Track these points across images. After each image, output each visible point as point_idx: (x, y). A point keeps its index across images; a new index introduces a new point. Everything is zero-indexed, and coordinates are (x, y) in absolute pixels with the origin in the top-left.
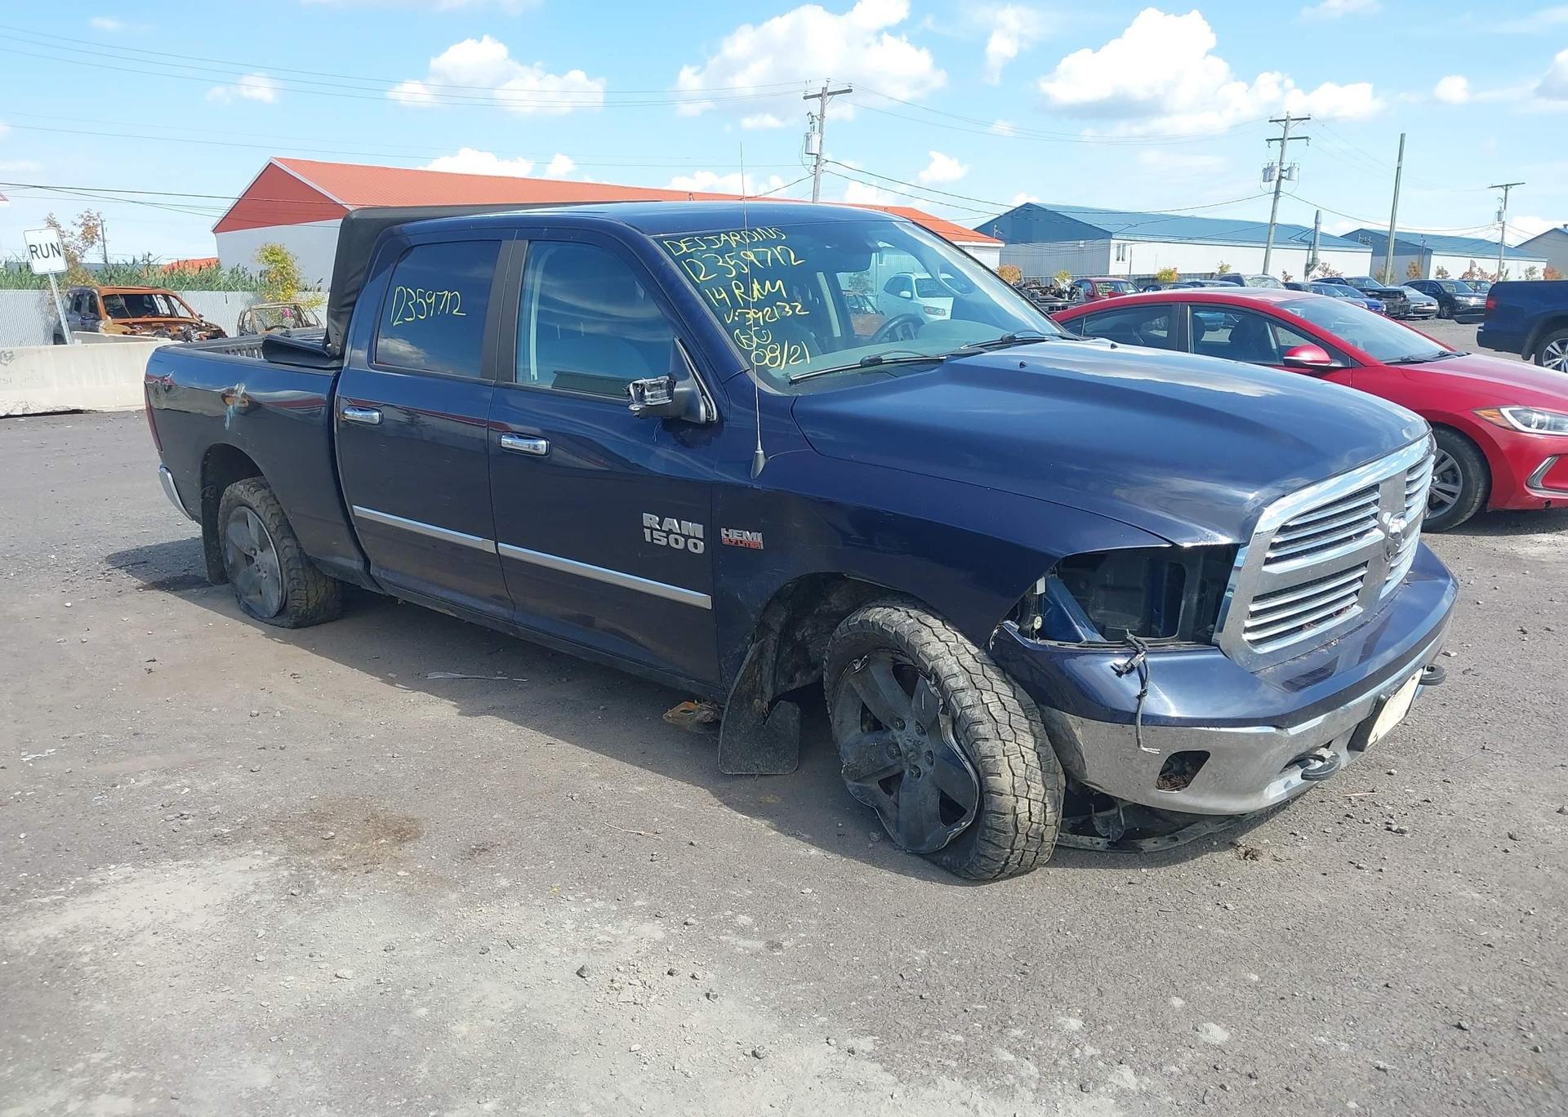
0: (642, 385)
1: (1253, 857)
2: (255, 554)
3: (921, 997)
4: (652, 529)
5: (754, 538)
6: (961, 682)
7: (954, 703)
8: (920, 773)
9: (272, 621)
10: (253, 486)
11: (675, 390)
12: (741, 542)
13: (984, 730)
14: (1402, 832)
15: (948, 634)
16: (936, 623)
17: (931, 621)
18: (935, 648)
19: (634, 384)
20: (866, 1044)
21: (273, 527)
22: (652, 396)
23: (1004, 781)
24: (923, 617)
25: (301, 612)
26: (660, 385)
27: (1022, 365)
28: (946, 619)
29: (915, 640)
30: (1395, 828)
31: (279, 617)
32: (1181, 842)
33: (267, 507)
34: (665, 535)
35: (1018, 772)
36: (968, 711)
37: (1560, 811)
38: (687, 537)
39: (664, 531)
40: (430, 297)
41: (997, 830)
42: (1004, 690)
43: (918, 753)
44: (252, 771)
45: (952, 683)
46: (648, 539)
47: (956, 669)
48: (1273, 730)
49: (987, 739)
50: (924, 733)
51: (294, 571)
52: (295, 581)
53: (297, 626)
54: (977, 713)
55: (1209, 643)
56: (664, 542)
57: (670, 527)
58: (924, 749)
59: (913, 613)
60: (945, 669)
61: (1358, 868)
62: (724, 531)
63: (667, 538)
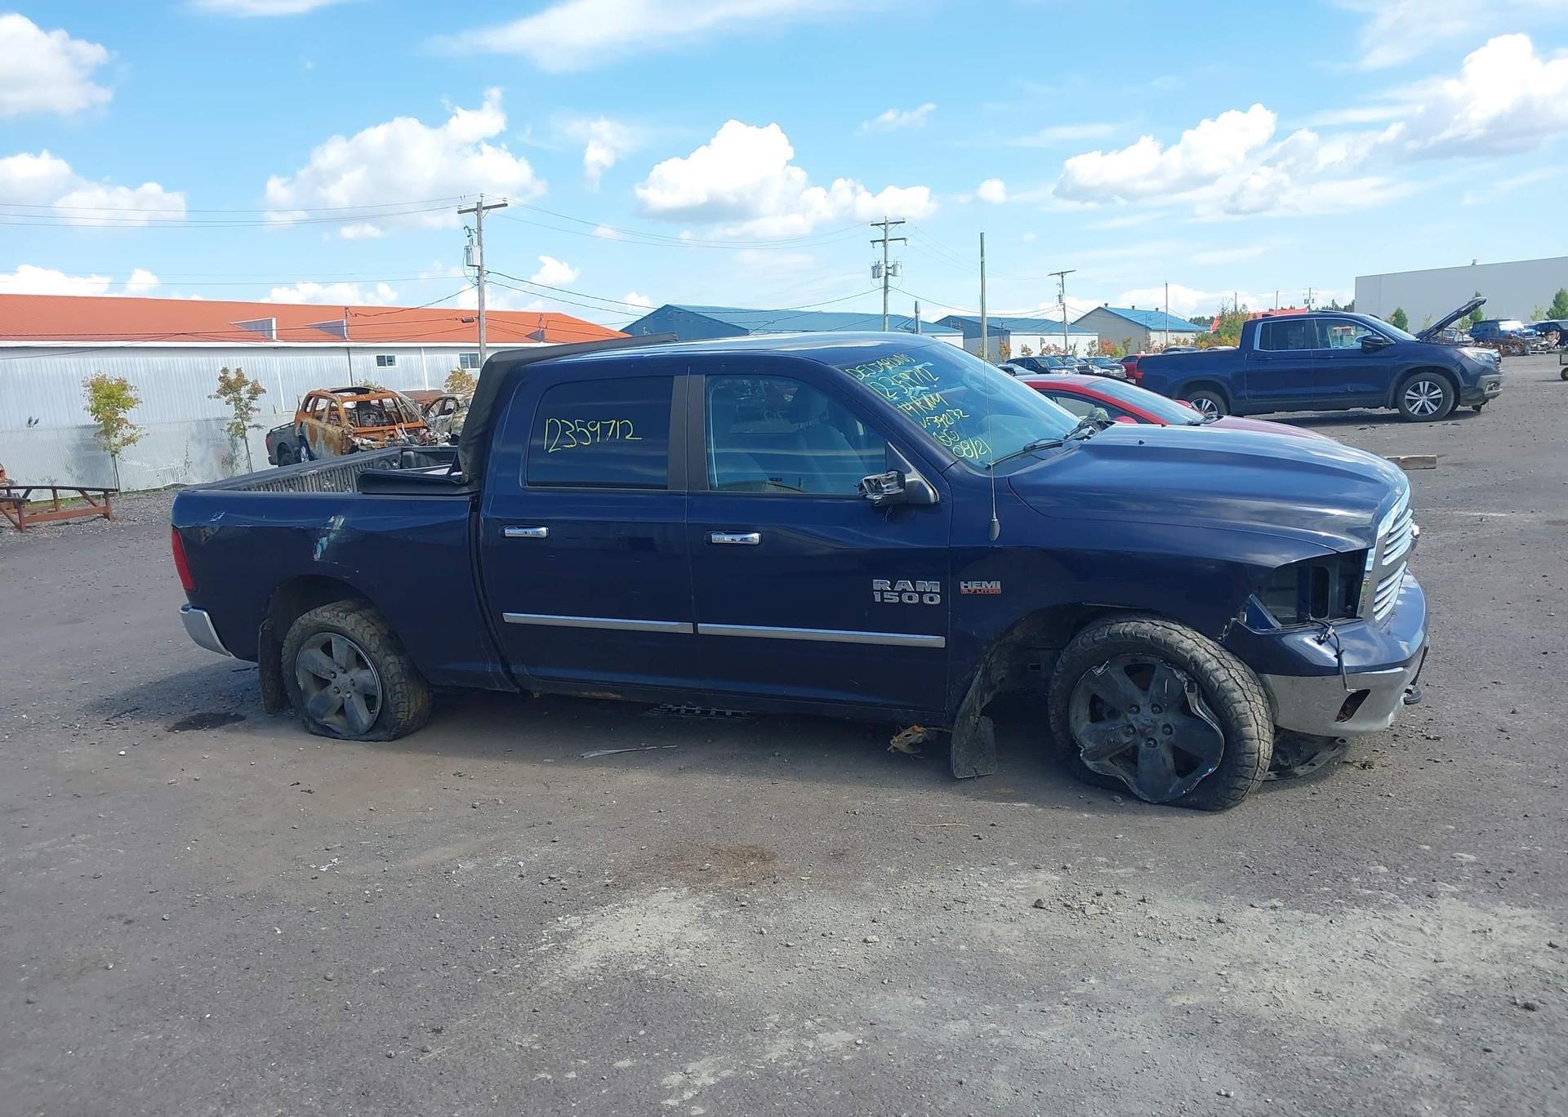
0: (875, 480)
1: (1370, 767)
2: (335, 677)
3: (1275, 874)
4: (882, 591)
5: (995, 586)
6: (1214, 664)
7: (1213, 680)
8: (1156, 741)
9: (365, 737)
10: (341, 612)
11: (907, 481)
12: (980, 590)
13: (1237, 695)
14: (1438, 739)
15: (1189, 633)
16: (1179, 627)
17: (1173, 626)
18: (1188, 644)
19: (865, 480)
20: (1275, 902)
21: (373, 647)
22: (888, 487)
23: (1252, 730)
24: (1166, 624)
25: (402, 724)
26: (891, 479)
27: (1141, 442)
28: (1184, 623)
29: (1170, 639)
30: (1432, 737)
31: (370, 733)
32: (1318, 766)
33: (364, 630)
34: (897, 594)
35: (1260, 722)
36: (1225, 684)
37: (1513, 712)
38: (921, 594)
39: (896, 592)
40: (593, 426)
41: (1247, 766)
42: (1237, 666)
43: (1155, 728)
44: (554, 841)
45: (1208, 665)
46: (878, 599)
47: (1208, 656)
48: (1400, 669)
49: (1240, 702)
50: (1161, 711)
51: (398, 686)
52: (400, 695)
53: (395, 738)
54: (1231, 684)
55: (1355, 617)
56: (897, 600)
57: (904, 587)
58: (1161, 724)
59: (1157, 622)
60: (1201, 657)
61: (1436, 762)
62: (963, 584)
63: (900, 596)
